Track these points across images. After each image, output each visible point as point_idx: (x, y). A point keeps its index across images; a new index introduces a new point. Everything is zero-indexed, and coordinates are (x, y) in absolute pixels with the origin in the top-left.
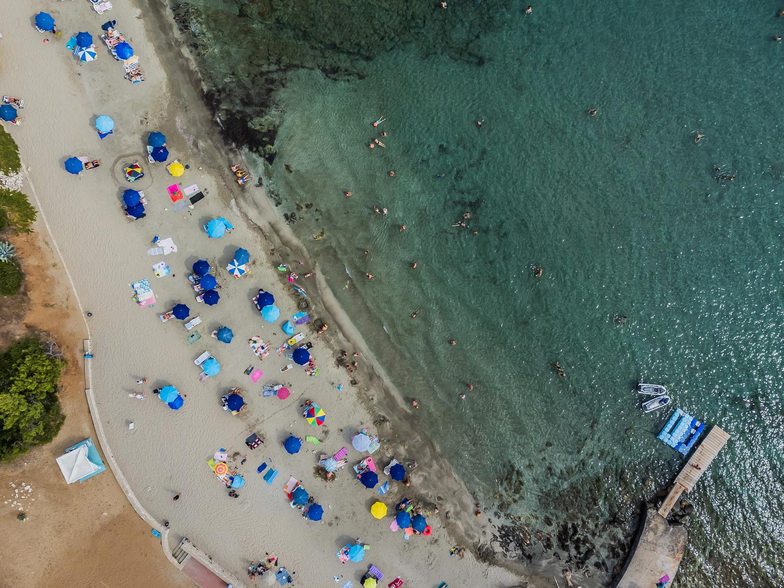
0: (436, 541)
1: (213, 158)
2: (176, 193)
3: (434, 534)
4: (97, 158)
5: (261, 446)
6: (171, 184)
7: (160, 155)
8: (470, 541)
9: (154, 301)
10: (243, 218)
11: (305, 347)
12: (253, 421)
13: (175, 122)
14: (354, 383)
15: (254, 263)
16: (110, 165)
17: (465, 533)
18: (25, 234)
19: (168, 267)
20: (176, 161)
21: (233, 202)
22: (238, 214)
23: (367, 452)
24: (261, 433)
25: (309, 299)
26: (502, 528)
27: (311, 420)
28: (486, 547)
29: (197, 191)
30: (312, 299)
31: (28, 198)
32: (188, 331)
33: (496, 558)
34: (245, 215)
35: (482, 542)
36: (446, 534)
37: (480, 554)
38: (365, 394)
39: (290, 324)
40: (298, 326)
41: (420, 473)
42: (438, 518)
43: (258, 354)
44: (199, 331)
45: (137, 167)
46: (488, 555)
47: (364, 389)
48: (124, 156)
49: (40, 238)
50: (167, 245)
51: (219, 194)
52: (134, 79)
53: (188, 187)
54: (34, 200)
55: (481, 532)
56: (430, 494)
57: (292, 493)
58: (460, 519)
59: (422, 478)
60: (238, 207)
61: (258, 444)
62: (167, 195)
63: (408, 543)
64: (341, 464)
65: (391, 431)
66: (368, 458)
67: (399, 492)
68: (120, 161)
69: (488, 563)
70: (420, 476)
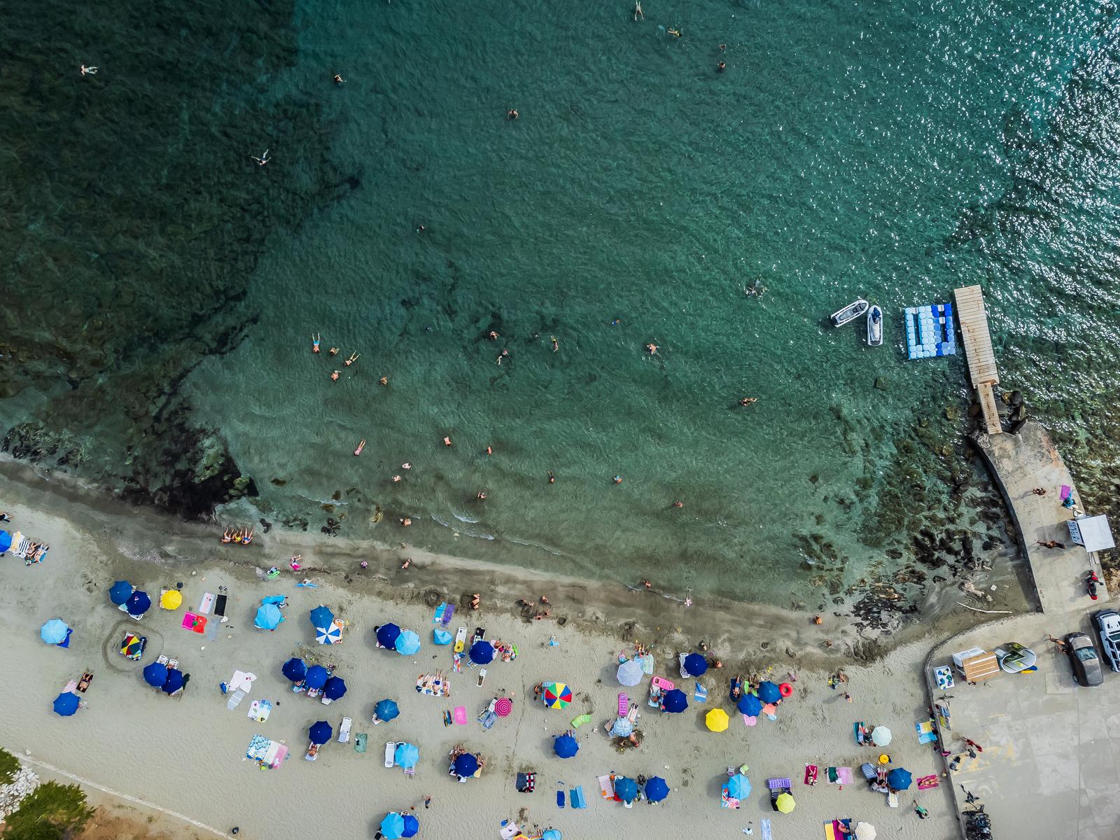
0: (805, 690)
1: (196, 551)
2: (195, 622)
3: (796, 686)
4: (82, 671)
5: (538, 778)
6: (182, 618)
7: (140, 604)
8: (839, 655)
9: (285, 748)
11: (477, 639)
12: (505, 763)
13: (122, 555)
14: (562, 622)
15: (341, 609)
16: (102, 664)
18: (89, 821)
19: (263, 702)
20: (163, 592)
21: (258, 571)
23: (645, 675)
24: (524, 766)
25: (432, 587)
26: (857, 609)
27: (557, 704)
28: (860, 645)
29: (213, 597)
30: (435, 583)
31: (56, 782)
32: (349, 742)
33: (882, 645)
35: (851, 644)
36: (807, 672)
37: (862, 658)
38: (585, 620)
39: (439, 633)
40: (450, 624)
41: (719, 641)
42: (784, 665)
43: (439, 694)
44: (359, 732)
45: (129, 639)
46: (870, 651)
47: (578, 617)
48: (107, 640)
49: (108, 808)
50: (240, 681)
51: (237, 578)
52: (37, 558)
53: (200, 604)
54: (64, 778)
55: (840, 635)
56: (751, 651)
57: (615, 793)
58: (806, 644)
59: (727, 644)
61: (532, 781)
62: (190, 633)
63: (781, 722)
64: (633, 714)
65: (648, 630)
66: (654, 681)
67: (718, 681)
68: (109, 650)
69: (879, 658)
70: (722, 643)
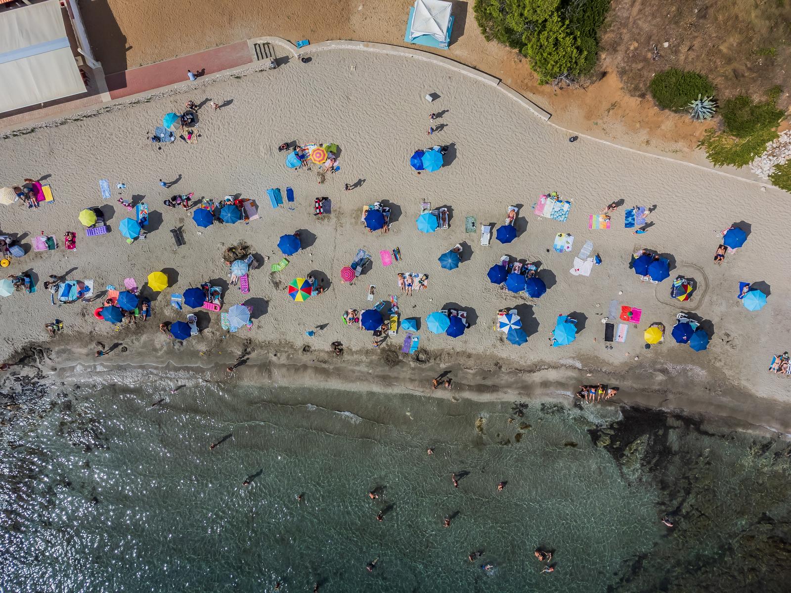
0: (84, 315)
1: (638, 377)
2: (630, 316)
3: (91, 319)
5: (312, 210)
6: (642, 318)
7: (682, 332)
8: (57, 349)
9: (537, 212)
10: (555, 363)
12: (343, 221)
13: (703, 367)
14: (306, 349)
15: (501, 340)
16: (708, 271)
17: (68, 350)
18: (702, 138)
19: (561, 251)
20: (662, 339)
21: (579, 365)
22: (562, 362)
23: (227, 311)
24: (326, 220)
25: (424, 366)
27: (300, 285)
28: (38, 360)
29: (617, 339)
30: (423, 370)
31: (735, 167)
32: (481, 224)
34: (555, 367)
35: (47, 359)
36: (83, 331)
37: (35, 349)
38: (286, 352)
39: (413, 329)
40: (405, 336)
41: (165, 348)
42: (105, 334)
44: (473, 234)
45: (686, 299)
46: (28, 356)
47: (293, 354)
48: (705, 291)
49: (686, 149)
50: (584, 267)
51: (597, 357)
52: (778, 360)
53: (628, 332)
54: (728, 172)
55: (58, 366)
56: (137, 343)
58: (87, 355)
59: (158, 346)
60: (570, 366)
61: (317, 208)
62: (635, 305)
65: (229, 350)
66: (218, 308)
67: (162, 313)
68: (703, 283)
69: (19, 351)
70: (162, 346)
